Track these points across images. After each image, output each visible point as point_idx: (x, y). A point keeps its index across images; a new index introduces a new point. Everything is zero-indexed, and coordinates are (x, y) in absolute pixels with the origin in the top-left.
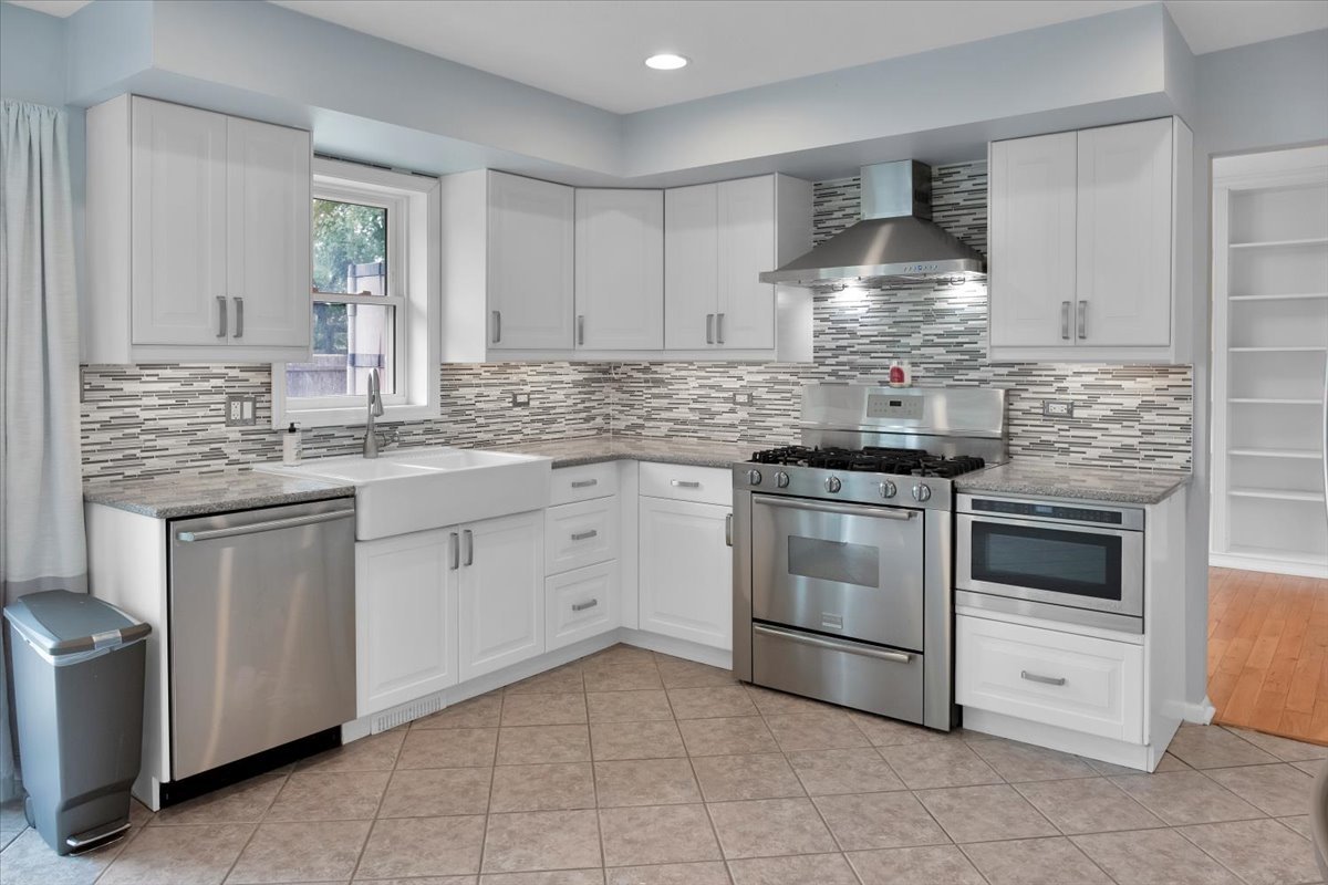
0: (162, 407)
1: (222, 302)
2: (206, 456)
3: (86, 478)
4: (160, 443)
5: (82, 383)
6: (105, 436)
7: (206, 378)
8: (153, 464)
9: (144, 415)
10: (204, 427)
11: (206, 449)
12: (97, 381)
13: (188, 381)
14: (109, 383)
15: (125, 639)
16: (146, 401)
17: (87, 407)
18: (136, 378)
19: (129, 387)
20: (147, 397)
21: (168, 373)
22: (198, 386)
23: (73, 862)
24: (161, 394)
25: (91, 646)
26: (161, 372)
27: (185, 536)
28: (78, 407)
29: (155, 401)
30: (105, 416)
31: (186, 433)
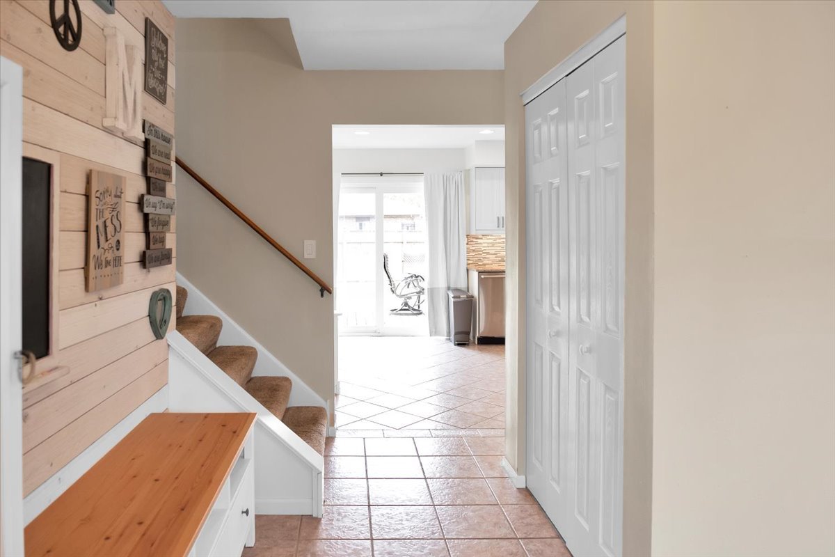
0: (488, 246)
1: (498, 218)
2: (500, 261)
3: (468, 264)
4: (488, 256)
5: (468, 240)
6: (474, 254)
7: (500, 239)
8: (485, 262)
9: (483, 249)
10: (499, 252)
11: (500, 259)
12: (472, 239)
13: (495, 240)
14: (474, 240)
15: (467, 297)
16: (484, 245)
17: (468, 246)
18: (482, 239)
19: (480, 241)
20: (484, 243)
21: (490, 237)
22: (498, 241)
23: (456, 347)
24: (488, 243)
25: (460, 297)
26: (488, 237)
27: (482, 277)
28: (466, 246)
29: (486, 245)
30: (474, 248)
31: (494, 254)
